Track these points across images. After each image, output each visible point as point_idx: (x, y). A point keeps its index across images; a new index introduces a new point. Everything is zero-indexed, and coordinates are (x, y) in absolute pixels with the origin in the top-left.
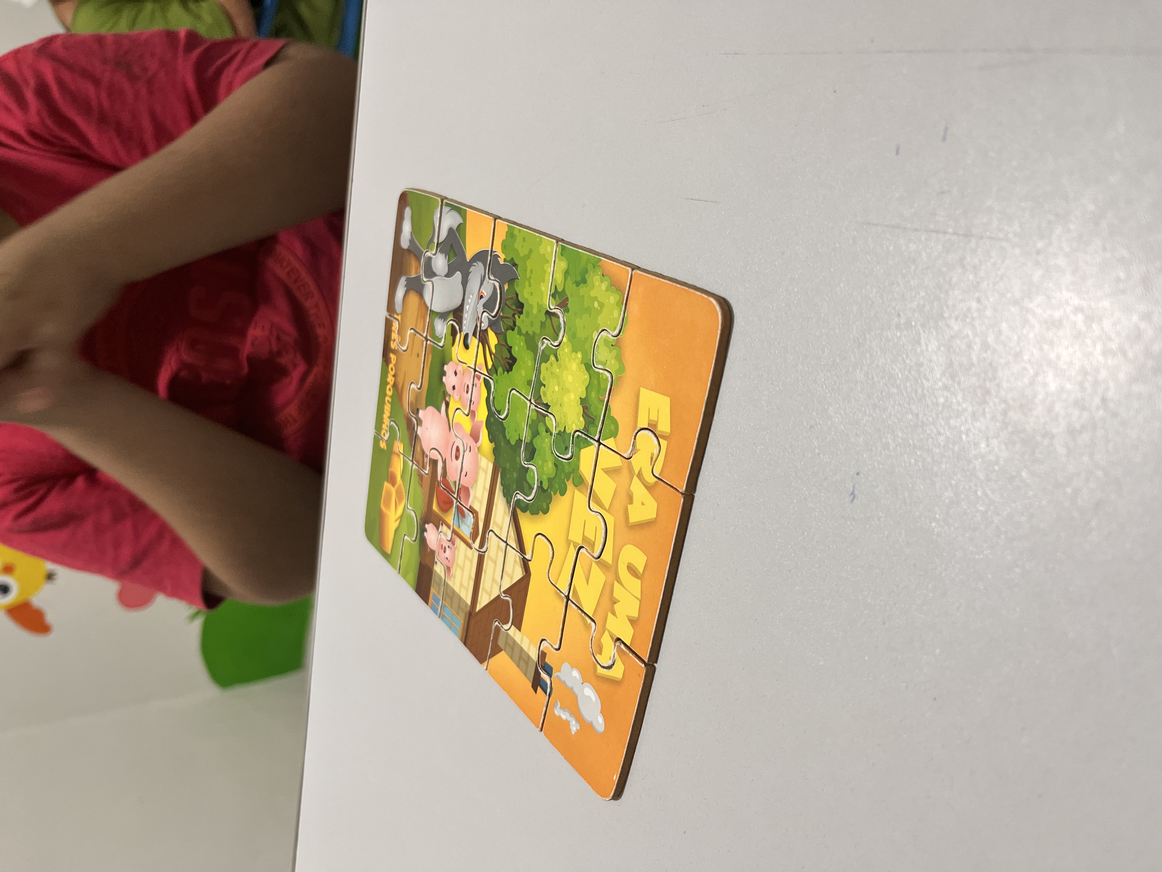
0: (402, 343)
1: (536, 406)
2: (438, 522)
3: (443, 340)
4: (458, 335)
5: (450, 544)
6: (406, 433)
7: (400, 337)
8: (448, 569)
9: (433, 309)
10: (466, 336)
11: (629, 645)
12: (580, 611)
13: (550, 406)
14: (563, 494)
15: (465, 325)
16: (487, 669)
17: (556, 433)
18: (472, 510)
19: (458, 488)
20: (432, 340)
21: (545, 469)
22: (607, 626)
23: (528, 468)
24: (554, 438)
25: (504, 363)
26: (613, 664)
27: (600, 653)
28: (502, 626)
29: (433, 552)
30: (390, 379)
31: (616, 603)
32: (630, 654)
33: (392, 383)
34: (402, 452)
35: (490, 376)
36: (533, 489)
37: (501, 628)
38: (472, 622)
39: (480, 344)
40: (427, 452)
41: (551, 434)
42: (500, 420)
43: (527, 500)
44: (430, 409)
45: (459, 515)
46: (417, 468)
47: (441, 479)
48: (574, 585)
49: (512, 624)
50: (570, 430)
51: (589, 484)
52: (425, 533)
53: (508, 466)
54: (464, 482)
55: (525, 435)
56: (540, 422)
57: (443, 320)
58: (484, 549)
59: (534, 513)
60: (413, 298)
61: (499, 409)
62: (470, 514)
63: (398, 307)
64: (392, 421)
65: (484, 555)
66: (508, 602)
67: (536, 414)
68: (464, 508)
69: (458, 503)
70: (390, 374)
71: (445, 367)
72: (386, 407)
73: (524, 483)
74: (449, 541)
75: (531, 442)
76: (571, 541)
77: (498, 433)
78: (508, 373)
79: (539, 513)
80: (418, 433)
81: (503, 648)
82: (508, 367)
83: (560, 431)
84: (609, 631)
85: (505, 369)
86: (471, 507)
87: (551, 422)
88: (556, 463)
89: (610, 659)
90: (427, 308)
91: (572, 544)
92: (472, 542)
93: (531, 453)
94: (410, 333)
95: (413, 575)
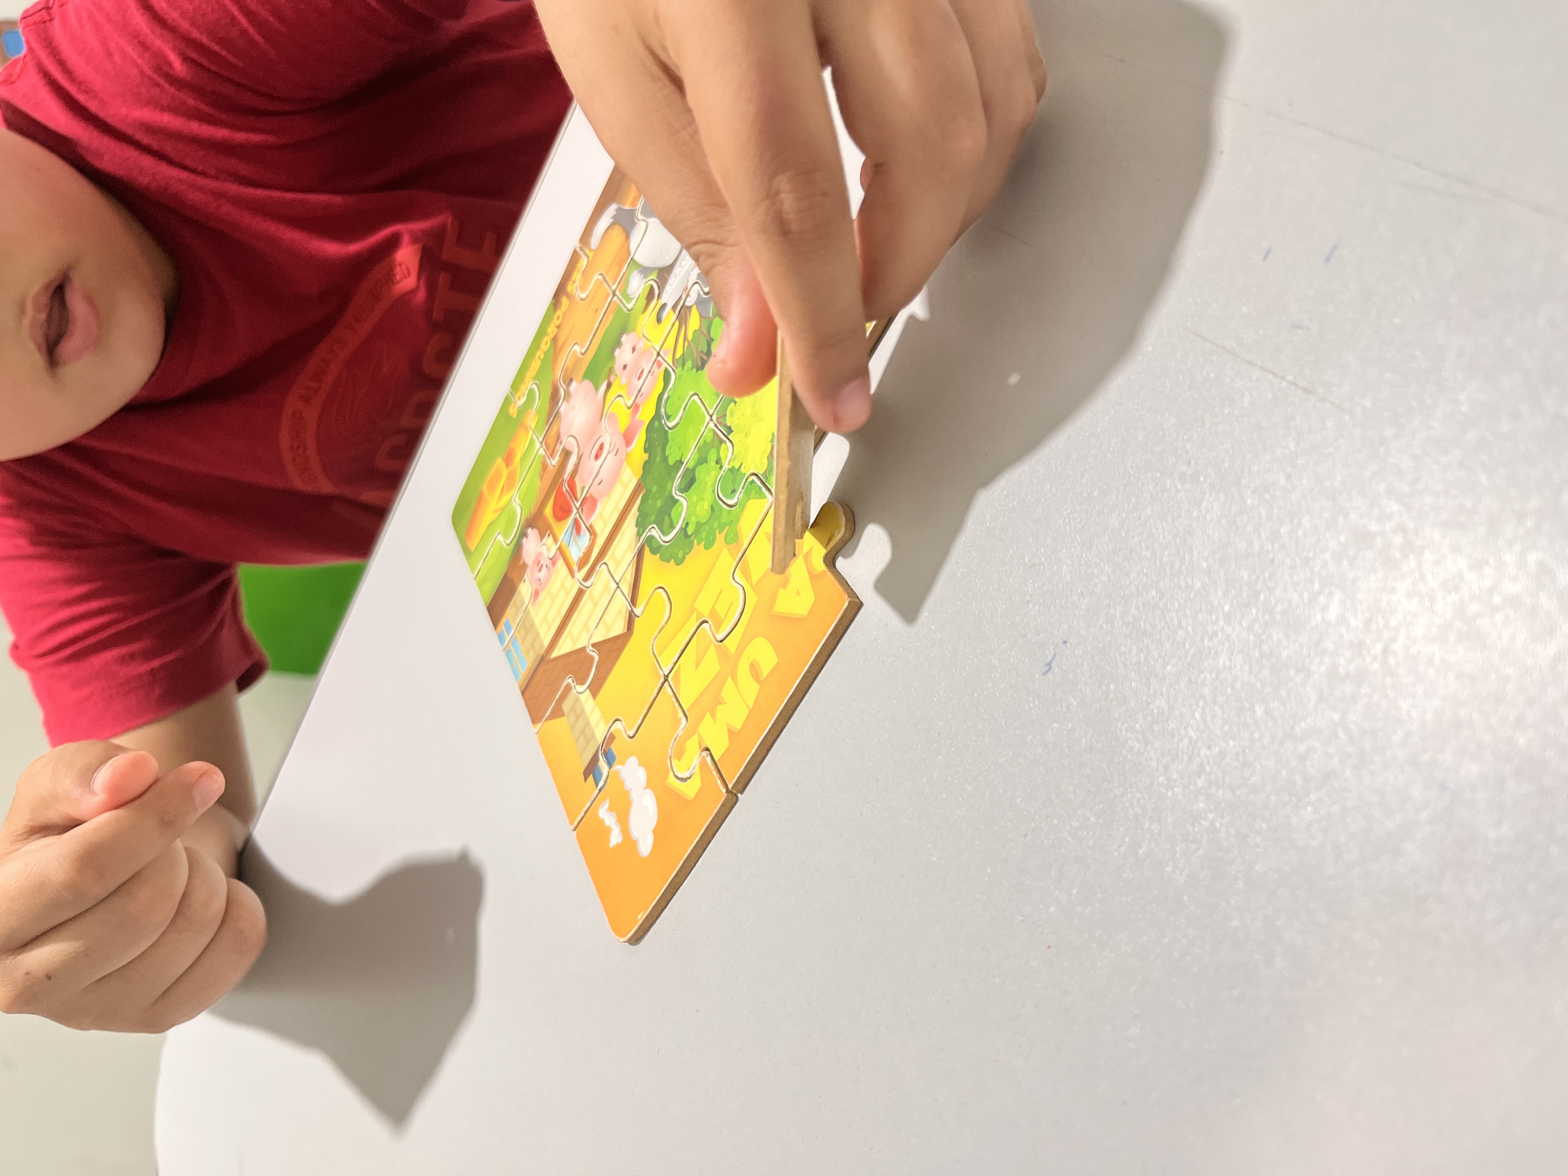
0: (582, 288)
1: (716, 426)
2: (545, 531)
3: (633, 302)
4: (655, 301)
5: (549, 562)
6: (547, 406)
7: (583, 279)
8: (536, 594)
9: (635, 258)
10: (664, 306)
11: (716, 760)
12: (674, 699)
13: (732, 431)
14: (707, 547)
15: (667, 292)
16: (537, 733)
17: (727, 468)
18: (591, 530)
19: (585, 497)
20: (621, 297)
21: (698, 509)
22: (700, 729)
23: (677, 501)
24: (723, 474)
25: (697, 358)
26: (689, 778)
27: (679, 759)
28: (575, 687)
29: (525, 566)
30: (552, 330)
31: (721, 704)
32: (714, 772)
33: (552, 336)
34: (533, 428)
35: (674, 369)
36: (674, 528)
37: (573, 688)
38: (542, 668)
39: (677, 324)
40: (564, 438)
41: (721, 468)
42: (667, 428)
43: (662, 540)
44: (587, 383)
45: (574, 531)
46: (544, 453)
47: (568, 478)
48: (680, 665)
49: (588, 688)
50: (747, 470)
51: (743, 546)
52: (525, 539)
53: (655, 489)
54: (594, 492)
55: (690, 458)
56: (713, 447)
57: (642, 276)
58: (587, 584)
59: (666, 559)
60: (617, 234)
61: (669, 413)
62: (588, 533)
63: (594, 241)
64: (536, 384)
65: (587, 590)
66: (592, 658)
67: (712, 437)
68: (582, 524)
69: (578, 516)
70: (554, 322)
71: (624, 338)
72: (534, 363)
73: (666, 517)
74: (551, 559)
75: (694, 469)
76: (696, 609)
77: (657, 444)
78: (697, 371)
79: (671, 560)
80: (562, 410)
81: (566, 714)
82: (700, 364)
83: (733, 467)
84: (700, 736)
85: (696, 365)
86: (591, 526)
87: (726, 451)
88: (713, 505)
89: (689, 769)
90: (629, 254)
91: (695, 614)
92: (577, 570)
93: (689, 482)
94: (598, 279)
95: (490, 587)
